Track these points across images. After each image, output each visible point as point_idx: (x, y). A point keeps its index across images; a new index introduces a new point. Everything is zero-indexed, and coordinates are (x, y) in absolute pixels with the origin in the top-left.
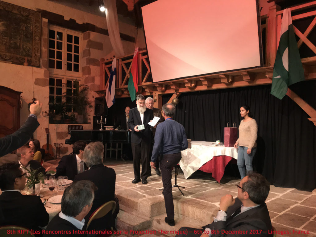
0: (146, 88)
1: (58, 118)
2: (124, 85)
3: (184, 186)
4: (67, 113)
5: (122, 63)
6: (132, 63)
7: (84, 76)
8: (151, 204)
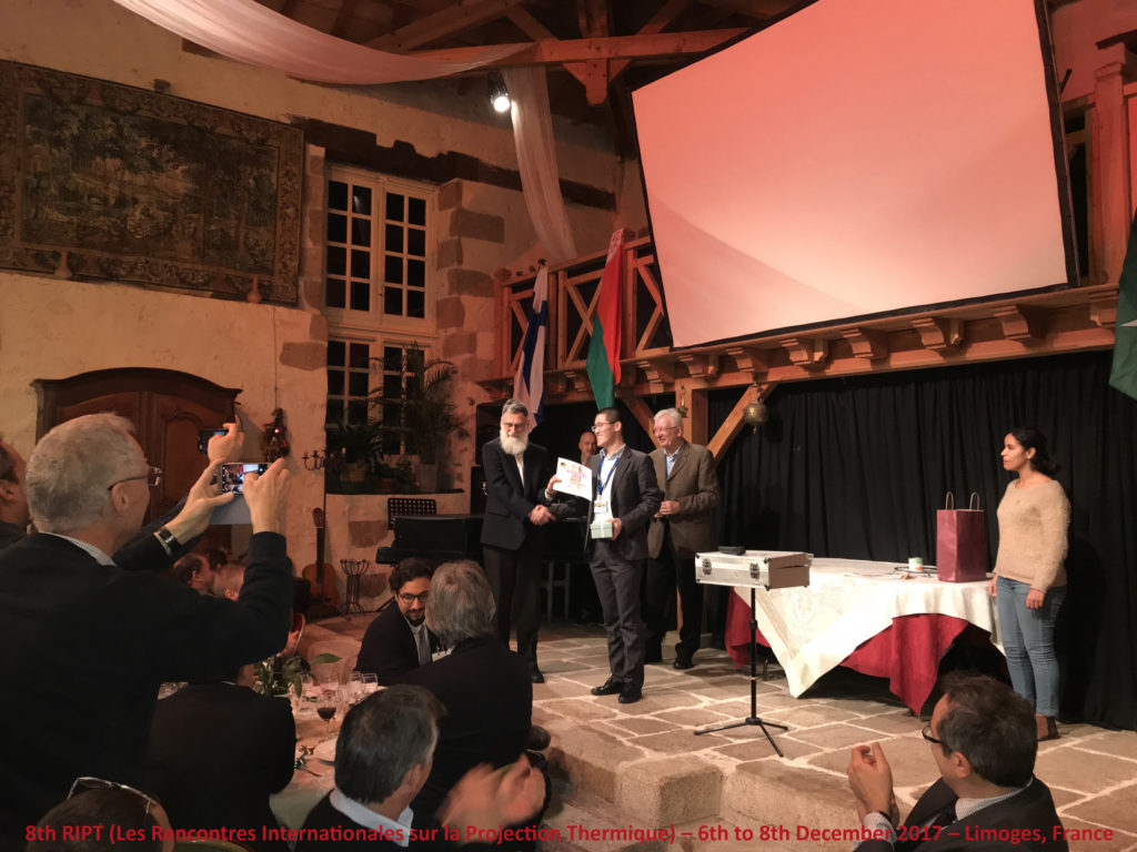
0: (650, 369)
1: (356, 474)
2: (574, 360)
3: (785, 723)
4: (386, 457)
5: (569, 285)
6: (601, 283)
7: (441, 332)
8: (661, 780)
